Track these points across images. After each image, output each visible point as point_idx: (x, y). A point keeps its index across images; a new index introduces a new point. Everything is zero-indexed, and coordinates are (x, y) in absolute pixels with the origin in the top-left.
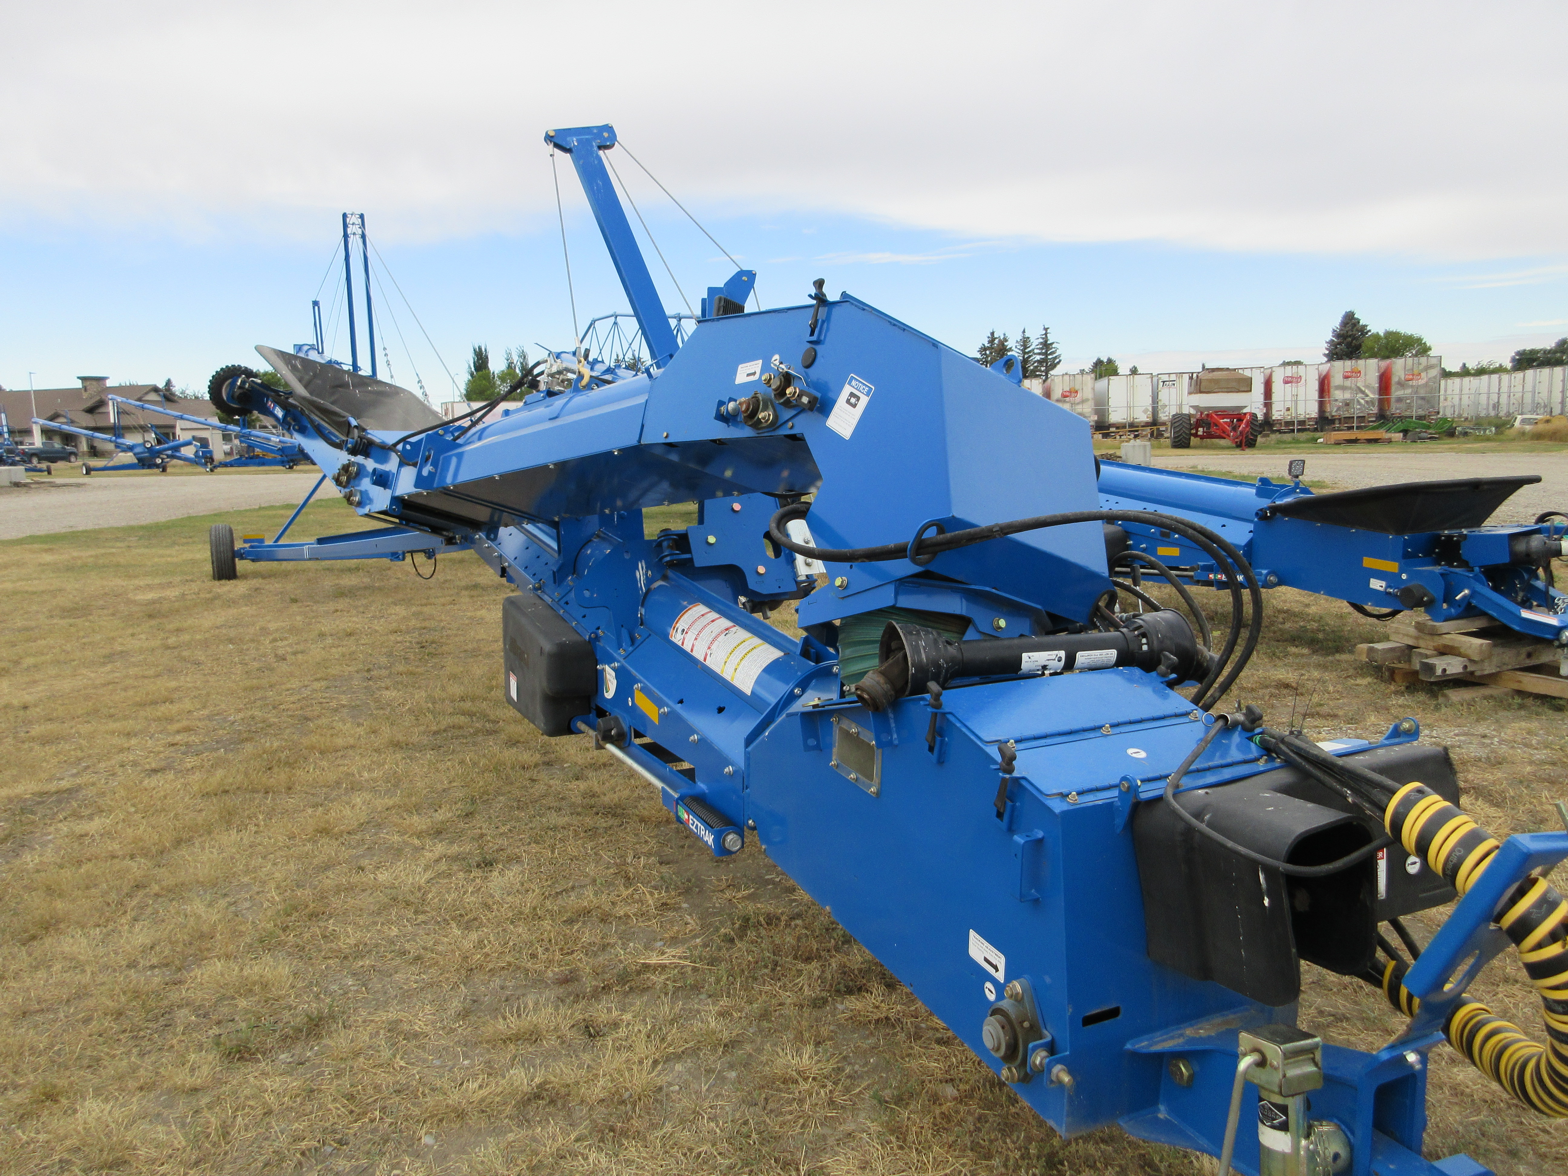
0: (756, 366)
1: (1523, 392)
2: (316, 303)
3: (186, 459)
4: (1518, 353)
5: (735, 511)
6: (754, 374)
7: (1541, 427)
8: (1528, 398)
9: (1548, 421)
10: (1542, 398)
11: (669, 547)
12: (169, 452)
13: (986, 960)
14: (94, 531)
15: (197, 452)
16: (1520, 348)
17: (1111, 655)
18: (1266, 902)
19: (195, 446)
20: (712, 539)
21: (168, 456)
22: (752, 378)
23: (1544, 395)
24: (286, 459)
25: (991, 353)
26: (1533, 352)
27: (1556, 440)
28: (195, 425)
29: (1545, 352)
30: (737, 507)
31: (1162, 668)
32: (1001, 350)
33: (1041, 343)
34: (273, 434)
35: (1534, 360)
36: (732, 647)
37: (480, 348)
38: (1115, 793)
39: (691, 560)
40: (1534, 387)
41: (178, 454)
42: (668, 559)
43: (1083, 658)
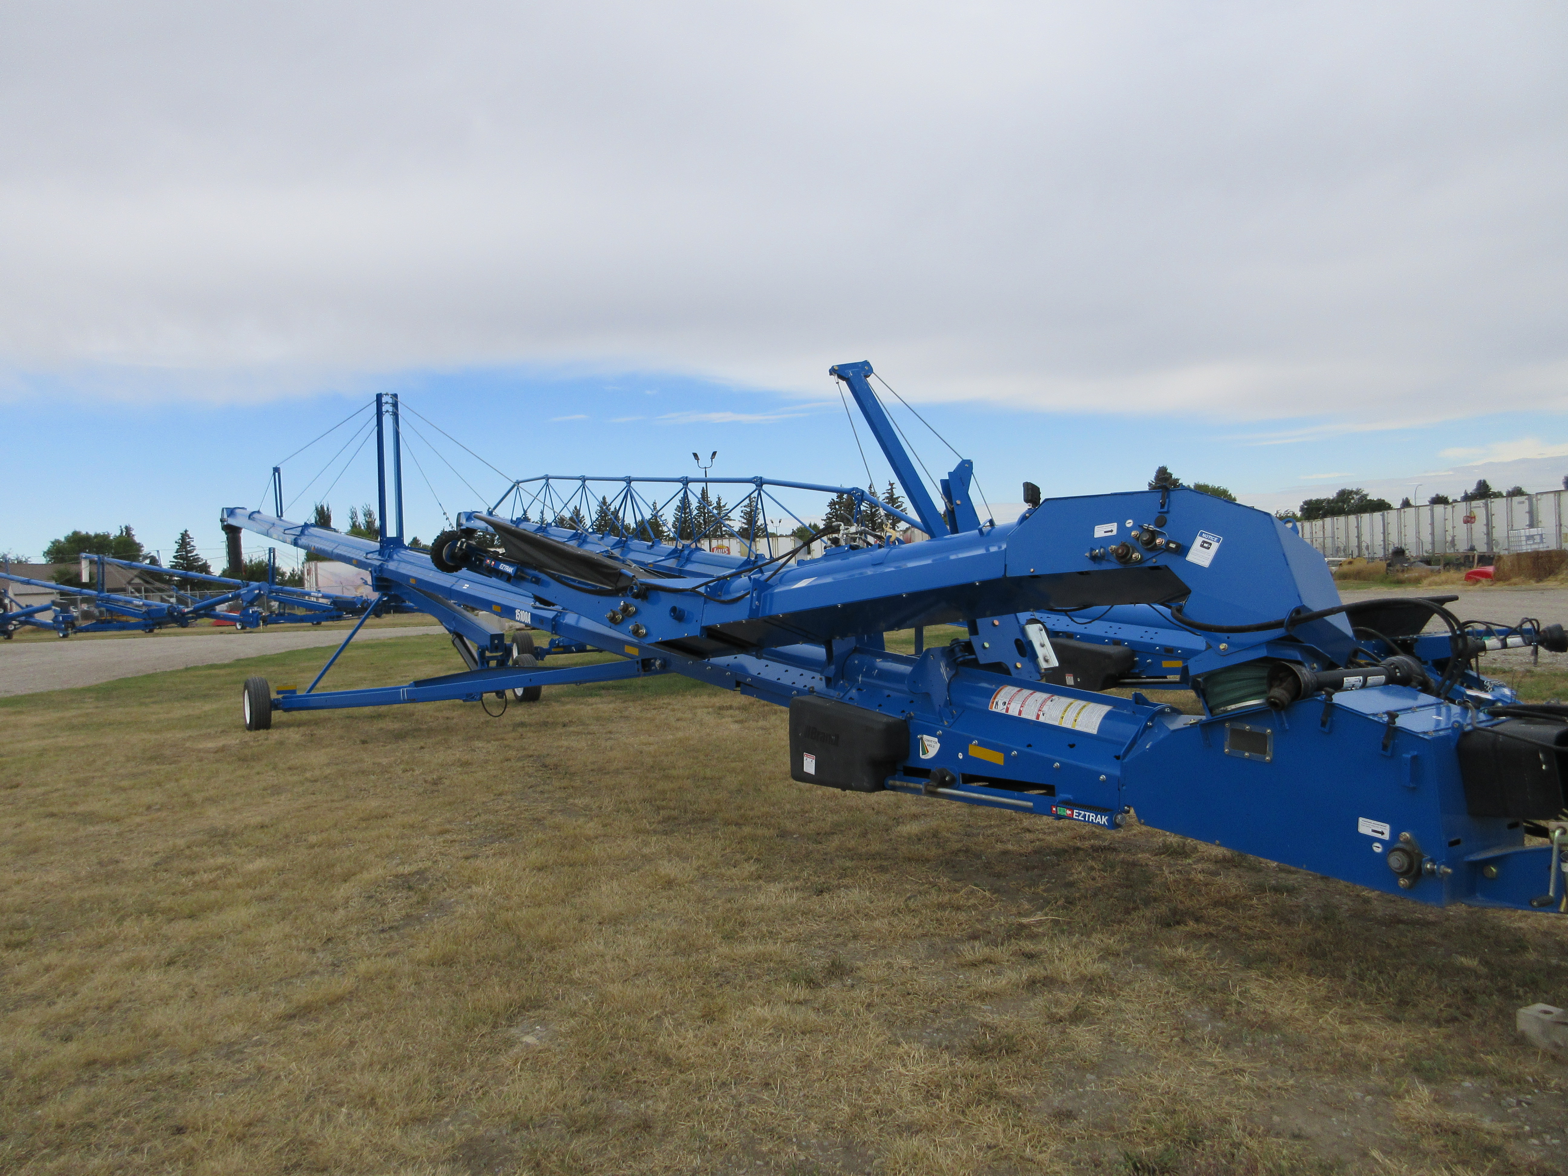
0: (1114, 527)
1: (1324, 538)
2: (276, 470)
3: (42, 627)
4: (1306, 503)
5: (994, 625)
6: (1112, 531)
7: (1345, 568)
8: (1329, 542)
9: (1350, 563)
10: (1341, 542)
11: (961, 650)
12: (23, 618)
13: (1374, 831)
14: (29, 695)
15: (56, 617)
16: (1308, 498)
17: (1382, 678)
18: (1544, 767)
19: (55, 610)
20: (987, 645)
21: (21, 623)
22: (1109, 534)
23: (1343, 539)
24: (150, 622)
25: (840, 507)
26: (1319, 502)
27: (1360, 579)
28: (42, 590)
29: (1329, 501)
30: (996, 623)
31: (1414, 683)
32: (849, 505)
33: (887, 498)
34: (137, 597)
35: (1320, 509)
36: (1065, 706)
37: (322, 507)
38: (1450, 731)
39: (976, 660)
40: (1333, 533)
41: (32, 620)
42: (961, 659)
43: (1371, 680)
